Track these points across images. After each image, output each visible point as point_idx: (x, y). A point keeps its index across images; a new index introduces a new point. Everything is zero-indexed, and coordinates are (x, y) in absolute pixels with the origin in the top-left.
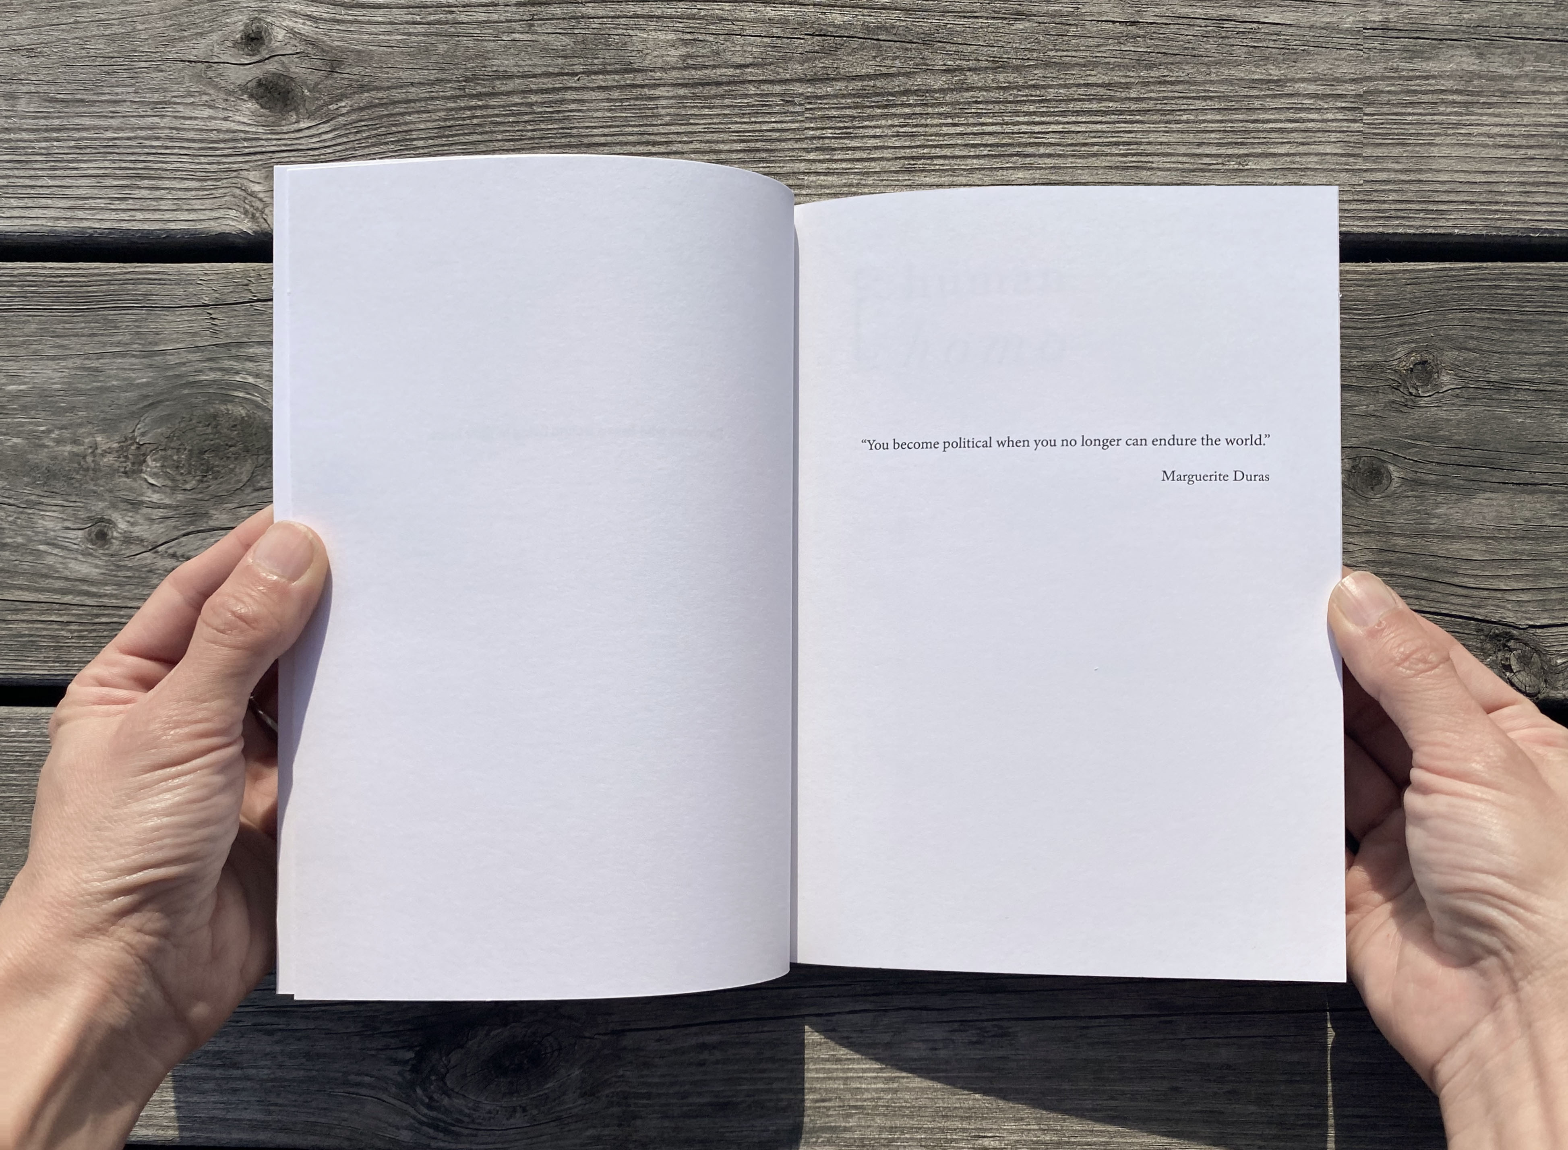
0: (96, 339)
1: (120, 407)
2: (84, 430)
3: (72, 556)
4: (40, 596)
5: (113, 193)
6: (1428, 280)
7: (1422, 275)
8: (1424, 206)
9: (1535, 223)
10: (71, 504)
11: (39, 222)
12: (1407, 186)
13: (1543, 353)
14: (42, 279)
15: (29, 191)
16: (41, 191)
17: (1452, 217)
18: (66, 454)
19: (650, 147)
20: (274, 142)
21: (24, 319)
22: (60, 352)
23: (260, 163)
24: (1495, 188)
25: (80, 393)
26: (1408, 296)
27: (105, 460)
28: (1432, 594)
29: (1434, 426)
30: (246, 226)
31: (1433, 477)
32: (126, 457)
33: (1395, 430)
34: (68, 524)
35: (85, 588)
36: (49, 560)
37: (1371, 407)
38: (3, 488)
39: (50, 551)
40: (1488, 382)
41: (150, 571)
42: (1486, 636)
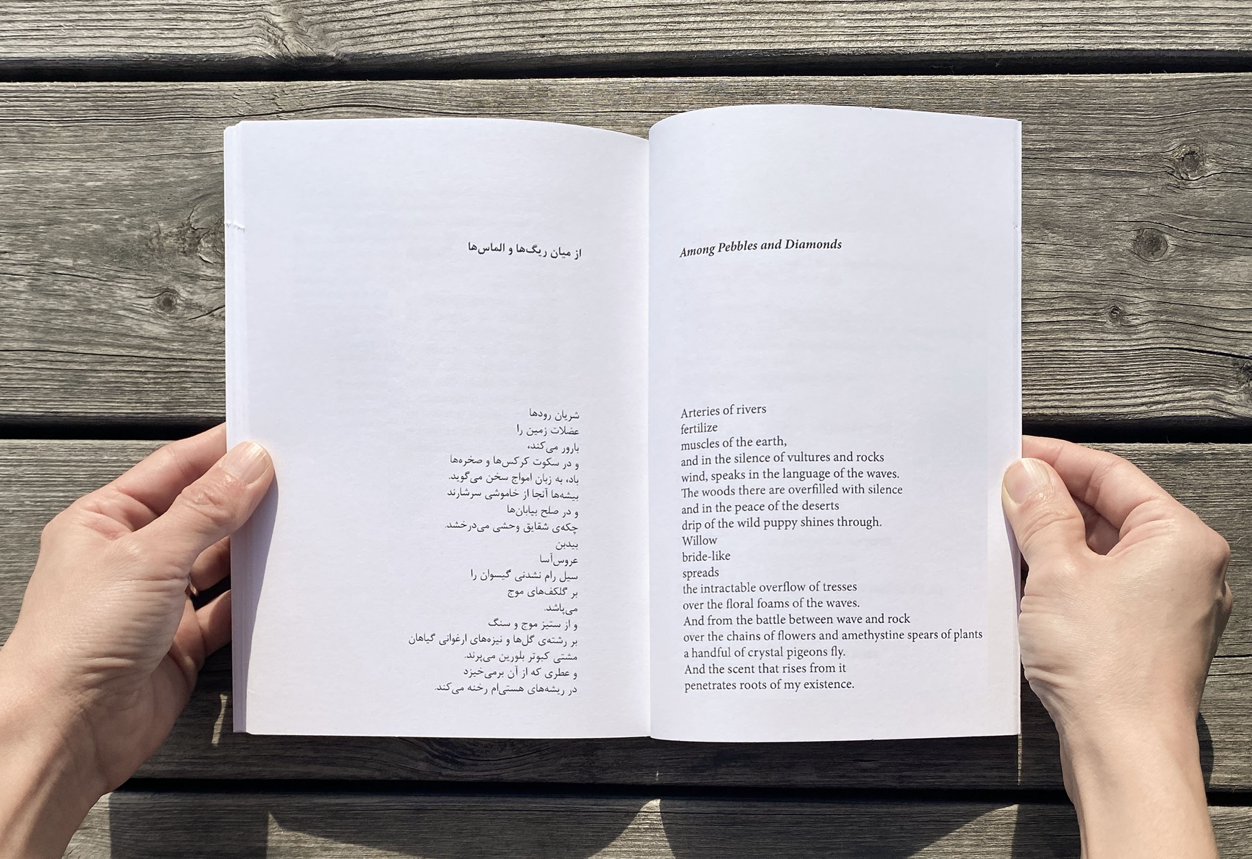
0: (155, 143)
1: (176, 199)
2: (149, 218)
3: (145, 319)
4: (122, 351)
5: (163, 25)
6: (1195, 87)
7: (1191, 83)
8: (1192, 28)
10: (143, 278)
11: (105, 49)
12: (1179, 11)
14: (110, 95)
15: (96, 23)
16: (106, 23)
17: (1213, 36)
18: (136, 237)
21: (99, 127)
22: (127, 155)
24: (1246, 13)
25: (145, 187)
26: (1180, 100)
27: (168, 242)
28: (1199, 336)
29: (1201, 204)
30: (270, 51)
31: (1200, 244)
32: (184, 240)
33: (1170, 207)
34: (141, 294)
35: (157, 344)
36: (128, 323)
37: (1152, 189)
38: (87, 265)
39: (127, 315)
40: (1242, 168)
41: (208, 331)
42: (1240, 368)
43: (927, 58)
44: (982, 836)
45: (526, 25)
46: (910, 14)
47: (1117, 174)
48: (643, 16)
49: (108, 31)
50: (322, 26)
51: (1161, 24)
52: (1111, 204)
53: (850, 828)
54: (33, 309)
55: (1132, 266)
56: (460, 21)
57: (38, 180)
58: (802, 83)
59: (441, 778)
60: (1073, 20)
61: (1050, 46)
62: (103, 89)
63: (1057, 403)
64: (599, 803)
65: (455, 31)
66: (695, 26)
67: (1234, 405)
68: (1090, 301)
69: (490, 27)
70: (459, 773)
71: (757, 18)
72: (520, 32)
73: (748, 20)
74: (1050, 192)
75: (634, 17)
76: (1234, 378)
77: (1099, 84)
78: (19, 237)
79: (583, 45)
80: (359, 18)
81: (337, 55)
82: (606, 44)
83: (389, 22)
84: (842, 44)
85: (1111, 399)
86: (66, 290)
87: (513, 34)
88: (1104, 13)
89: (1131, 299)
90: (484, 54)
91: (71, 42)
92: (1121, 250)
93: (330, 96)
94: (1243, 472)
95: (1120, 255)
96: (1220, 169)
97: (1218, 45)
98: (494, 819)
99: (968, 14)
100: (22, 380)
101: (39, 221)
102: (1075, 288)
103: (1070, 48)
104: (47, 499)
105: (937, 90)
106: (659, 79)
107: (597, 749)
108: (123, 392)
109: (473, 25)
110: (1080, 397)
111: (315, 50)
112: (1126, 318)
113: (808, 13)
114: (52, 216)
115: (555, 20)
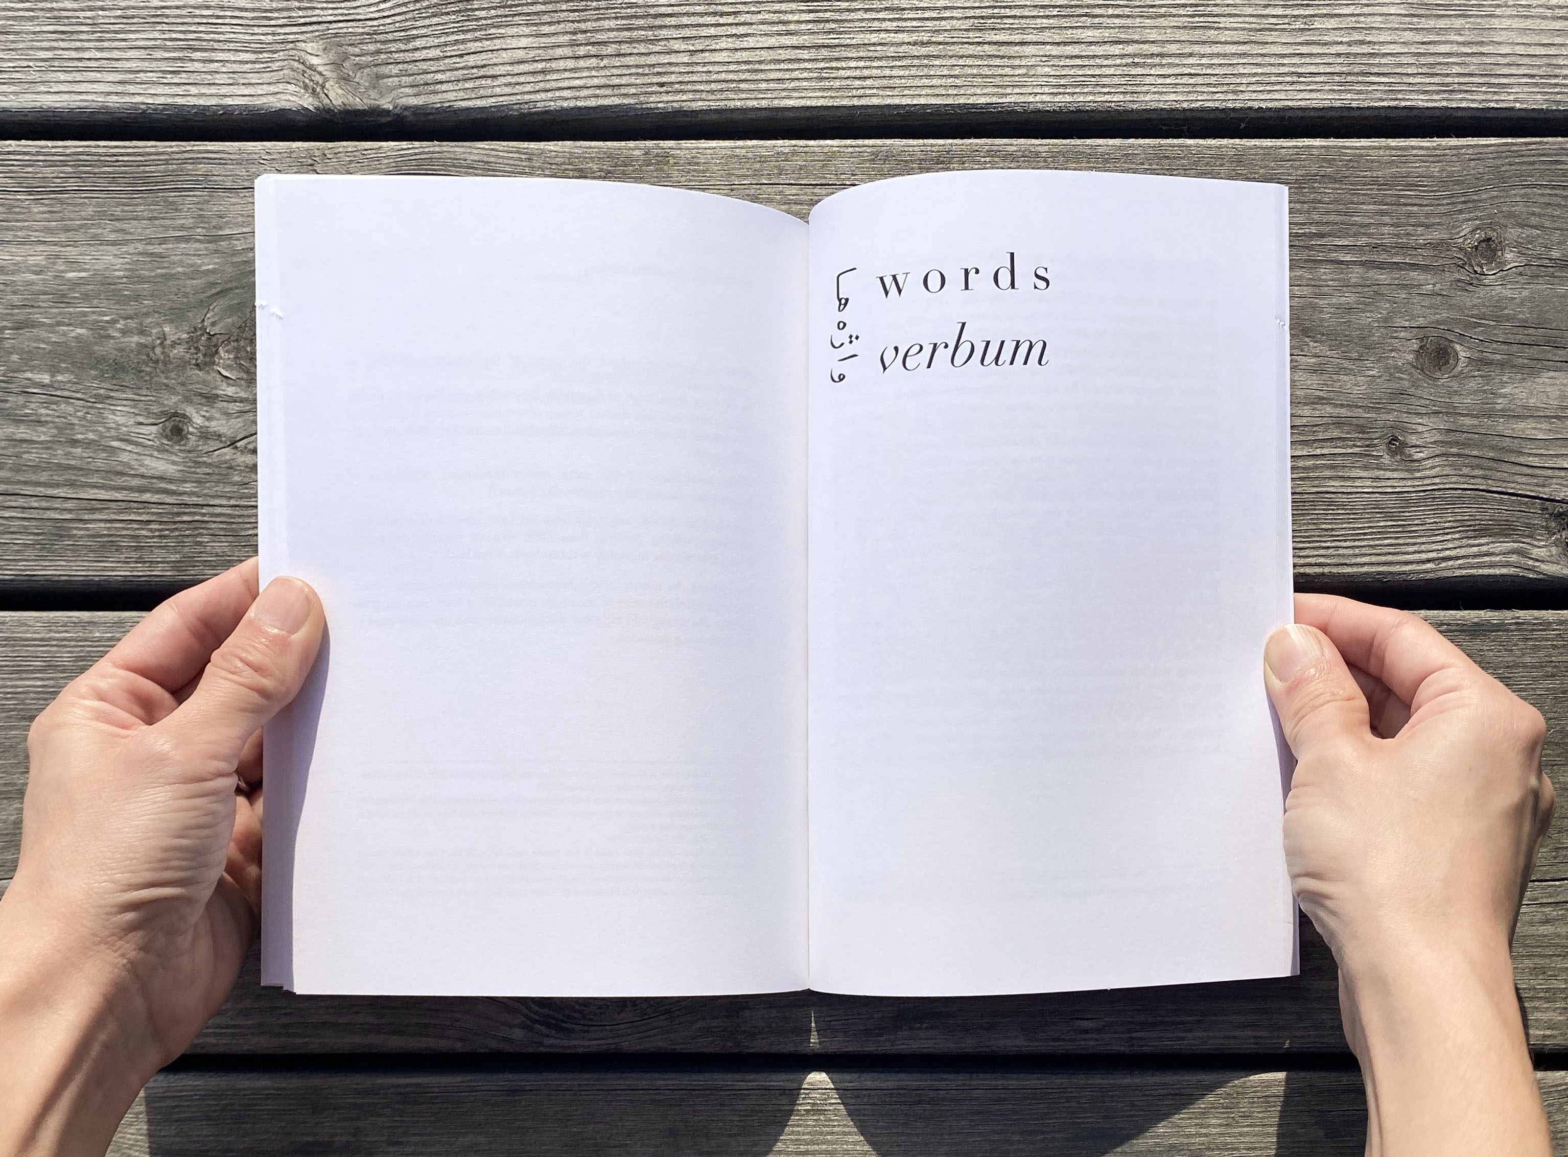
0: (157, 222)
1: (186, 295)
2: (150, 320)
3: (148, 453)
4: (118, 495)
5: (164, 66)
6: (1491, 156)
7: (1482, 149)
8: (1487, 80)
10: (143, 398)
11: (89, 98)
12: (1469, 59)
14: (96, 158)
15: (77, 64)
16: (89, 64)
17: (1513, 91)
18: (133, 345)
19: (718, 18)
20: (330, 12)
21: (80, 201)
22: (120, 237)
23: (317, 34)
24: (1554, 61)
25: (142, 280)
26: (1472, 172)
27: (175, 351)
28: (1498, 474)
29: (1499, 304)
30: (308, 102)
31: (1498, 357)
32: (197, 348)
33: (1461, 309)
34: (141, 419)
35: (163, 485)
36: (126, 458)
37: (1438, 286)
38: (69, 382)
39: (123, 447)
40: (1550, 259)
41: (230, 468)
42: (1551, 515)
43: (1154, 116)
44: (1233, 1113)
45: (640, 70)
46: (1131, 60)
47: (1394, 267)
48: (790, 61)
49: (92, 73)
50: (374, 70)
51: (1448, 75)
52: (1388, 305)
53: (1067, 1105)
55: (1414, 385)
56: (554, 65)
58: (995, 148)
59: (542, 1049)
60: (1338, 69)
61: (1308, 102)
62: (87, 149)
63: (1322, 560)
64: (747, 1078)
65: (548, 77)
66: (858, 73)
67: (1542, 561)
68: (1361, 429)
69: (594, 73)
70: (565, 1043)
72: (632, 80)
73: (926, 66)
74: (1311, 289)
75: (780, 62)
76: (1542, 527)
77: (1371, 152)
79: (714, 97)
80: (423, 60)
81: (395, 107)
82: (744, 96)
83: (460, 65)
84: (1046, 98)
85: (1389, 554)
86: (41, 415)
87: (623, 82)
88: (1377, 61)
89: (1414, 427)
90: (586, 107)
91: (43, 89)
92: (1400, 364)
93: (386, 161)
94: (1555, 647)
95: (1399, 369)
96: (1523, 260)
97: (1519, 102)
98: (612, 1101)
99: (1204, 61)
102: (1344, 412)
103: (1334, 105)
104: (20, 690)
105: (1168, 158)
106: (812, 143)
107: (743, 1009)
108: (119, 549)
109: (571, 70)
110: (1351, 552)
111: (365, 101)
112: (1408, 451)
113: (1003, 57)
114: (22, 317)
115: (677, 64)
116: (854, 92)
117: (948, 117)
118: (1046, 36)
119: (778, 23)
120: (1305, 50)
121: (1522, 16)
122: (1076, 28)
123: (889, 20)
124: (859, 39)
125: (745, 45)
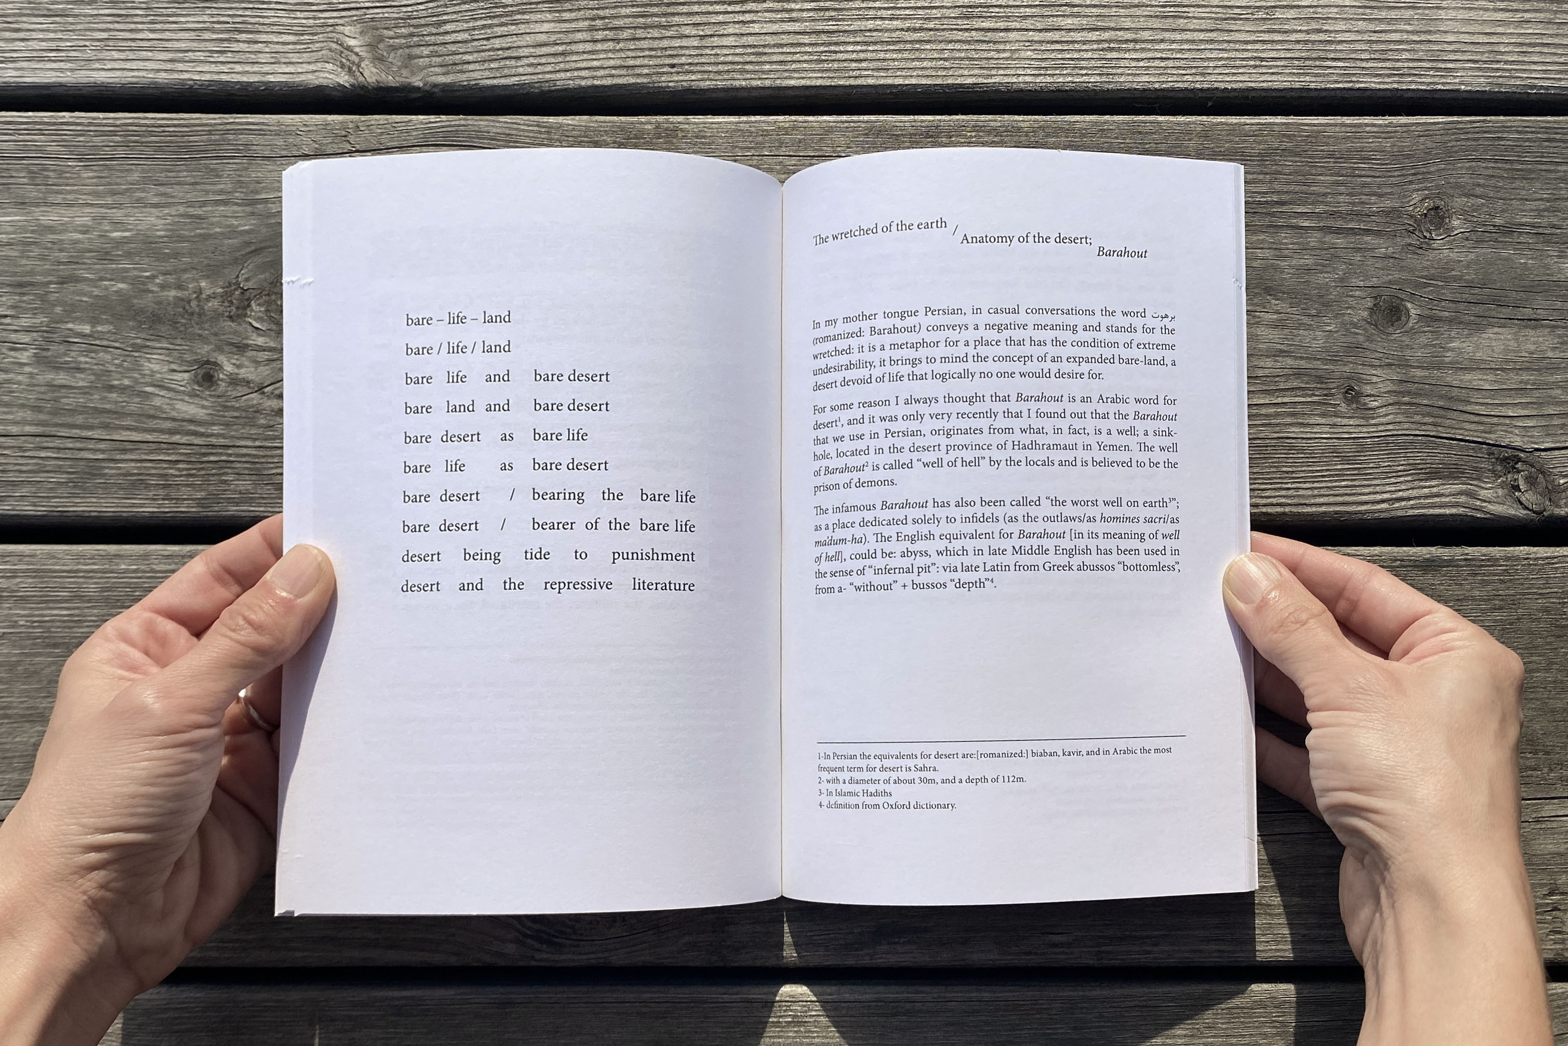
0: (198, 187)
1: (223, 253)
2: (187, 276)
3: (178, 397)
4: (148, 436)
5: (212, 46)
6: (1440, 133)
7: (1433, 127)
8: (1434, 64)
9: (1532, 81)
10: (177, 347)
11: (140, 74)
12: (1418, 46)
13: (1541, 199)
14: (144, 129)
15: (130, 44)
16: (142, 44)
17: (1458, 74)
18: (171, 299)
19: (726, 6)
21: (127, 167)
22: (163, 200)
23: (355, 19)
24: (1496, 49)
25: (182, 239)
26: (1422, 147)
27: (210, 304)
28: (1448, 421)
29: (1448, 266)
30: (344, 79)
31: (1447, 314)
32: (231, 301)
33: (1412, 270)
34: (174, 367)
35: (193, 428)
36: (157, 402)
37: (1390, 249)
38: (109, 332)
39: (156, 392)
40: (1494, 226)
41: (257, 411)
42: (1497, 459)
43: (1129, 95)
45: (653, 53)
46: (1107, 45)
47: (1350, 232)
48: (792, 45)
49: (144, 53)
50: (407, 50)
51: (1398, 60)
52: (1344, 266)
54: (38, 385)
55: (1369, 339)
56: (574, 47)
57: (51, 229)
58: (981, 124)
59: (534, 963)
60: (1297, 55)
61: (1270, 84)
62: (136, 121)
63: (1282, 498)
65: (568, 59)
66: (854, 56)
67: (1490, 502)
68: (1320, 379)
69: (610, 55)
70: (556, 956)
71: (928, 47)
72: (646, 62)
73: (917, 50)
74: (1272, 252)
75: (782, 46)
76: (1489, 470)
77: (1328, 129)
78: (25, 298)
79: (720, 77)
80: (453, 42)
81: (425, 85)
82: (748, 76)
83: (487, 47)
84: (1028, 79)
86: (81, 362)
87: (637, 63)
88: (1333, 47)
89: (1368, 377)
91: (97, 65)
92: (1355, 320)
93: (415, 133)
94: (1502, 581)
95: (1354, 325)
96: (1467, 227)
97: (1463, 84)
99: (1174, 46)
100: (21, 472)
101: (50, 278)
104: (47, 619)
105: (1140, 133)
106: (811, 118)
108: (148, 487)
109: (589, 52)
110: (1309, 493)
111: (397, 78)
112: (1362, 399)
113: (989, 42)
114: (67, 273)
115: (687, 48)
116: (851, 73)
117: (936, 96)
118: (1028, 24)
119: (782, 11)
120: (1266, 37)
121: (1465, 8)
122: (1057, 16)
123: (885, 8)
124: (856, 25)
125: (752, 30)
